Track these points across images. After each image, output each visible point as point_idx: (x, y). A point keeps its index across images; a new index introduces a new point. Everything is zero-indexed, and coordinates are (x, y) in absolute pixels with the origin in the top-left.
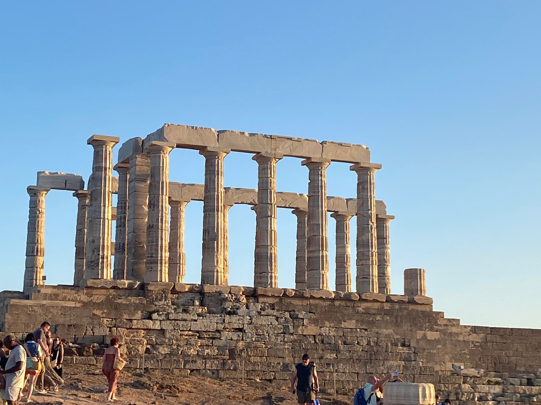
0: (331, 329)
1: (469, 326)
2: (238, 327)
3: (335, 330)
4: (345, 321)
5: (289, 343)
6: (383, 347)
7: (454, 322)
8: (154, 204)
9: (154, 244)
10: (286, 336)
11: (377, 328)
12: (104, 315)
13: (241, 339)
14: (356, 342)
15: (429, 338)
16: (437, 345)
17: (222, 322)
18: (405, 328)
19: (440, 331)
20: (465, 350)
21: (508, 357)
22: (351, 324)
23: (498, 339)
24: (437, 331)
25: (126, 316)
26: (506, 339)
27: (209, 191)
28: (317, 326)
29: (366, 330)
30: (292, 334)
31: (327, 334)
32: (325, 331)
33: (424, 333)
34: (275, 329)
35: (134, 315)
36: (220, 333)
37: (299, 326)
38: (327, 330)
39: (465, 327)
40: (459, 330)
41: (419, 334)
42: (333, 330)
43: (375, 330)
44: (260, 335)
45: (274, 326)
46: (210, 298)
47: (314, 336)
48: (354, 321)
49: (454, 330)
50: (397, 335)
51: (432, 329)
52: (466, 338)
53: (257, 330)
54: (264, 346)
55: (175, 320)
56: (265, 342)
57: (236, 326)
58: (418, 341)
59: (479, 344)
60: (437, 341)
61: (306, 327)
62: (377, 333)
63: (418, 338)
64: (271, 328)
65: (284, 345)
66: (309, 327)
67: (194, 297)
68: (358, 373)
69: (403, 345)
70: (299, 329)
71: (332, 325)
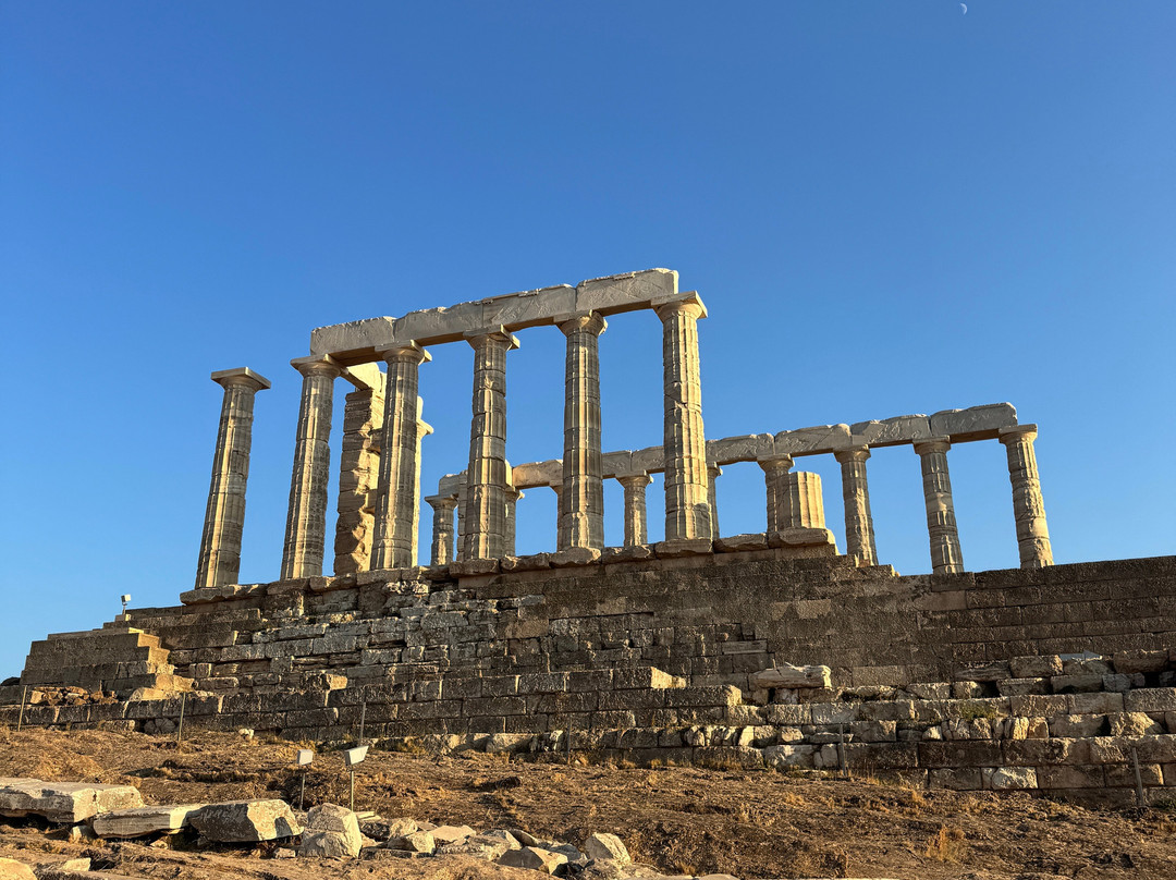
0: (573, 621)
1: (914, 577)
2: (393, 639)
3: (581, 622)
4: (601, 602)
5: (486, 659)
6: (688, 647)
7: (876, 573)
10: (481, 644)
11: (676, 607)
12: (181, 645)
13: (396, 660)
14: (627, 642)
15: (802, 616)
16: (824, 630)
17: (366, 632)
18: (740, 600)
19: (831, 597)
20: (904, 634)
21: (1038, 639)
22: (617, 605)
23: (1002, 597)
24: (823, 598)
25: (212, 643)
26: (1026, 594)
28: (544, 618)
29: (651, 614)
30: (493, 640)
31: (564, 632)
32: (560, 626)
33: (791, 607)
34: (462, 635)
35: (223, 639)
36: (361, 653)
37: (506, 623)
38: (567, 625)
39: (903, 580)
40: (886, 589)
41: (779, 609)
42: (578, 622)
43: (671, 611)
44: (433, 649)
45: (460, 629)
46: (367, 594)
47: (539, 640)
48: (622, 600)
49: (871, 590)
50: (722, 616)
51: (809, 595)
52: (907, 607)
53: (428, 640)
54: (436, 669)
56: (439, 660)
57: (389, 637)
58: (773, 625)
59: (943, 616)
60: (824, 621)
61: (521, 622)
62: (675, 617)
63: (775, 618)
64: (453, 633)
65: (476, 663)
66: (527, 624)
68: (462, 700)
69: (740, 637)
70: (508, 627)
71: (576, 612)
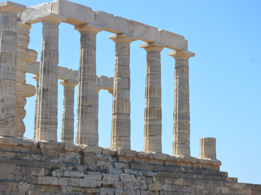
0: (169, 185)
2: (111, 184)
3: (171, 186)
4: (177, 179)
7: (234, 180)
8: (48, 71)
9: (49, 106)
10: (142, 191)
11: (195, 185)
13: (113, 194)
15: (223, 193)
18: (210, 185)
22: (180, 182)
24: (227, 187)
25: (33, 173)
27: (86, 63)
28: (161, 183)
29: (188, 186)
31: (166, 190)
32: (165, 187)
33: (220, 189)
34: (135, 186)
35: (39, 172)
36: (100, 189)
37: (150, 183)
38: (167, 186)
40: (238, 186)
41: (218, 189)
44: (125, 191)
45: (134, 183)
47: (159, 192)
48: (182, 180)
49: (236, 186)
50: (206, 190)
51: (224, 186)
52: (241, 193)
53: (123, 186)
55: (69, 177)
57: (109, 183)
61: (154, 184)
62: (195, 189)
63: (217, 193)
64: (132, 184)
66: (156, 184)
67: (76, 156)
70: (150, 185)
71: (170, 182)
